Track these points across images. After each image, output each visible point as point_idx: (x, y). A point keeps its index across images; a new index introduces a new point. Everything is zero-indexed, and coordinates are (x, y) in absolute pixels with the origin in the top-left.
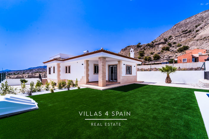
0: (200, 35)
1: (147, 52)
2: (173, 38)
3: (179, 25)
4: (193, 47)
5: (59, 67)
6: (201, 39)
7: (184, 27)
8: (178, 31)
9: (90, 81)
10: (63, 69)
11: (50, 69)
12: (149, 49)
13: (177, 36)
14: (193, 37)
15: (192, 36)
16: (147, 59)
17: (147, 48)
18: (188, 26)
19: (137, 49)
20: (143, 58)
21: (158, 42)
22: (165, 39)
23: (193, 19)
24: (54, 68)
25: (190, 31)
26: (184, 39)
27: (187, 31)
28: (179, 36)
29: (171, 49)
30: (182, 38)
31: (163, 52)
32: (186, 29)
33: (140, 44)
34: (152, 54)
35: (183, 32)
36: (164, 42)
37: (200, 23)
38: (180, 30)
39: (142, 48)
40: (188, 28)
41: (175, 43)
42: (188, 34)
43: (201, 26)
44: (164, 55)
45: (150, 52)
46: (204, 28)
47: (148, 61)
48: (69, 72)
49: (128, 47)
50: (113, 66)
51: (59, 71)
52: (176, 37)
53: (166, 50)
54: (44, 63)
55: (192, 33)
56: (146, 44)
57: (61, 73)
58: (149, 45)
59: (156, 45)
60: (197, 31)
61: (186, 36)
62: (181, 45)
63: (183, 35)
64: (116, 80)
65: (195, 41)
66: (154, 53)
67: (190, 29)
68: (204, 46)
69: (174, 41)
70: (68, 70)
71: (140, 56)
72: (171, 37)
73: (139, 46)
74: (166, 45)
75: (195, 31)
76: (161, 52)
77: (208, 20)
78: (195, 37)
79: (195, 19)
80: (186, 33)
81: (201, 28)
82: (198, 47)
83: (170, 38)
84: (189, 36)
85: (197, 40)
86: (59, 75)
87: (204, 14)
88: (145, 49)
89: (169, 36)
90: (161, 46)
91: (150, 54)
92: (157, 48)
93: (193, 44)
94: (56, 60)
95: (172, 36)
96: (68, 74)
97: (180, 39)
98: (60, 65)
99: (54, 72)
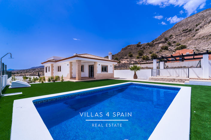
0: (199, 34)
1: (147, 51)
2: (173, 37)
3: (180, 24)
4: (191, 46)
5: (52, 66)
6: (200, 39)
7: (185, 26)
8: (179, 30)
9: (73, 77)
10: (55, 68)
11: (46, 68)
12: (149, 48)
13: (178, 35)
14: (192, 37)
15: (192, 35)
16: (145, 58)
17: (147, 47)
18: (189, 25)
19: (137, 48)
20: (142, 57)
21: (158, 42)
22: (165, 38)
23: (194, 17)
24: (49, 67)
25: (190, 30)
26: (183, 38)
27: (187, 30)
28: (179, 35)
29: (170, 48)
30: (182, 37)
31: (161, 51)
32: (186, 28)
33: (140, 43)
34: (151, 53)
35: (183, 31)
36: (164, 41)
37: (200, 22)
38: (181, 29)
39: (142, 47)
40: (188, 27)
41: (174, 42)
42: (188, 33)
43: (201, 25)
44: (162, 55)
45: (149, 51)
46: (204, 27)
47: (146, 60)
48: (60, 71)
49: (129, 46)
50: (91, 66)
51: (52, 70)
52: (176, 36)
53: (165, 49)
54: (42, 63)
55: (192, 32)
56: (146, 43)
57: (54, 71)
58: (148, 44)
59: (156, 44)
60: (197, 30)
61: (186, 35)
62: (180, 45)
63: (183, 34)
64: (93, 76)
65: (194, 40)
66: (153, 52)
67: (190, 28)
68: (201, 45)
69: (174, 40)
70: (59, 69)
71: (139, 55)
72: (171, 35)
73: (138, 46)
74: (166, 45)
75: (195, 30)
76: (159, 51)
77: (207, 19)
78: (194, 36)
79: (196, 18)
80: (186, 32)
81: (201, 27)
82: (195, 46)
83: (170, 37)
84: (189, 35)
85: (196, 39)
86: (52, 73)
87: (205, 13)
88: (144, 49)
89: (169, 35)
90: (161, 45)
91: (149, 54)
92: (157, 47)
93: (192, 43)
94: (50, 61)
95: (173, 35)
96: (59, 72)
97: (180, 38)
98: (54, 65)
99: (49, 71)
